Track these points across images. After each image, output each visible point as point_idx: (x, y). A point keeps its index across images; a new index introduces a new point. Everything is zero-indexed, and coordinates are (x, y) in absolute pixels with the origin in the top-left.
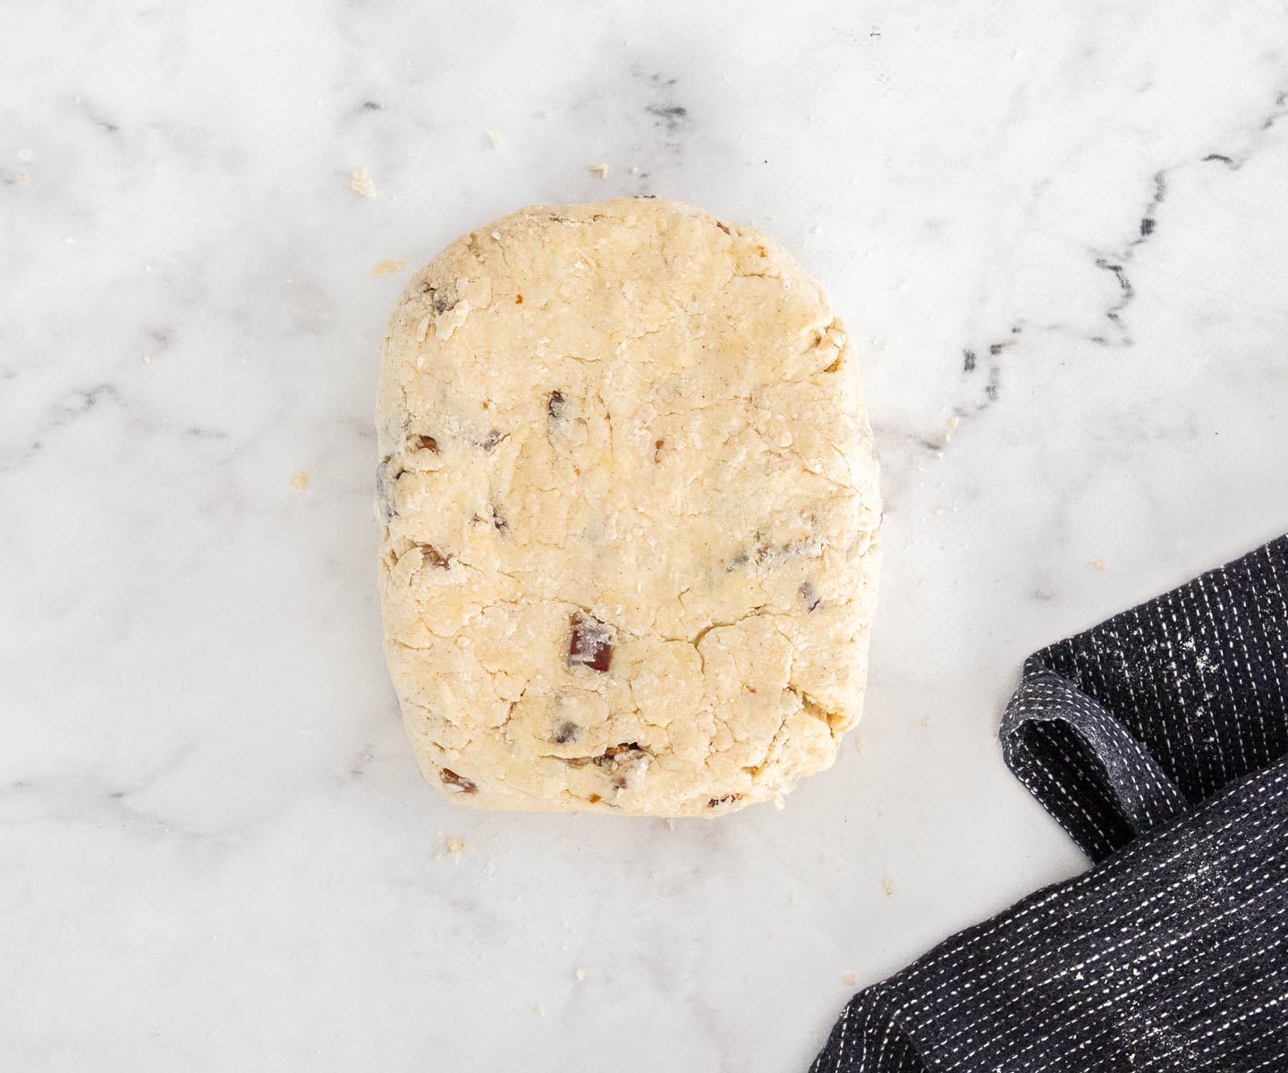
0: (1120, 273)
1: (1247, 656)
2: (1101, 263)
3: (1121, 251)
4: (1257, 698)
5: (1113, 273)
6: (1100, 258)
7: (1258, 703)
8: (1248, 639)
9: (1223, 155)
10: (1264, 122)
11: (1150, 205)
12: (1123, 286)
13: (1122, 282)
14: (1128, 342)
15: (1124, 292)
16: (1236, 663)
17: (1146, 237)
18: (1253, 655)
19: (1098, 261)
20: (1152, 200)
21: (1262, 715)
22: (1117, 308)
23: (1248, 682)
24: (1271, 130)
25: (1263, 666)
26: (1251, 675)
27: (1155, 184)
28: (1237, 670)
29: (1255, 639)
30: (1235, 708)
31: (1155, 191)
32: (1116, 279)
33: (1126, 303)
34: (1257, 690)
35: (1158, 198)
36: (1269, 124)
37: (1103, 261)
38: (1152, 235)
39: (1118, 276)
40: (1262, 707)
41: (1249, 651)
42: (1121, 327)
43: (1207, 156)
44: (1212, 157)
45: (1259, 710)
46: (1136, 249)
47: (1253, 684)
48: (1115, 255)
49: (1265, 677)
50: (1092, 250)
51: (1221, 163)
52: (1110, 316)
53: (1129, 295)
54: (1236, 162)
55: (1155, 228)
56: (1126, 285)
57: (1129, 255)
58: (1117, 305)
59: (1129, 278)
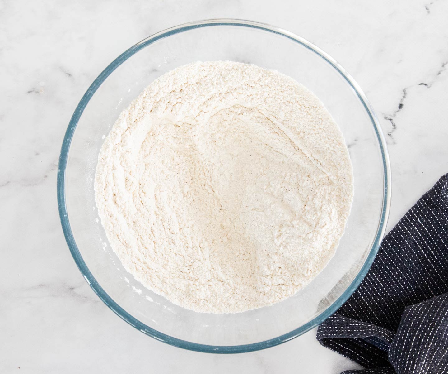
0: (392, 121)
1: (383, 286)
2: (386, 118)
3: (392, 114)
4: (391, 298)
5: (390, 121)
6: (386, 116)
7: (392, 299)
8: (381, 281)
9: (425, 83)
10: (438, 73)
11: (402, 99)
12: (393, 125)
13: (393, 124)
14: (394, 143)
15: (393, 127)
16: (381, 290)
17: (400, 109)
18: (385, 285)
19: (385, 117)
20: (402, 98)
21: (395, 302)
22: (391, 132)
23: (386, 294)
24: (440, 75)
25: (389, 287)
26: (386, 292)
27: (403, 93)
28: (382, 291)
29: (383, 280)
30: (386, 303)
31: (403, 95)
32: (391, 123)
33: (394, 131)
34: (390, 295)
35: (404, 97)
36: (439, 73)
37: (387, 117)
38: (402, 109)
39: (391, 122)
40: (394, 300)
41: (383, 285)
42: (392, 138)
43: (419, 83)
44: (421, 84)
45: (394, 301)
46: (397, 113)
47: (388, 294)
48: (390, 115)
49: (391, 290)
50: (383, 114)
51: (424, 86)
52: (389, 135)
53: (395, 128)
54: (429, 85)
55: (403, 107)
56: (394, 125)
57: (395, 115)
58: (391, 131)
59: (395, 123)
